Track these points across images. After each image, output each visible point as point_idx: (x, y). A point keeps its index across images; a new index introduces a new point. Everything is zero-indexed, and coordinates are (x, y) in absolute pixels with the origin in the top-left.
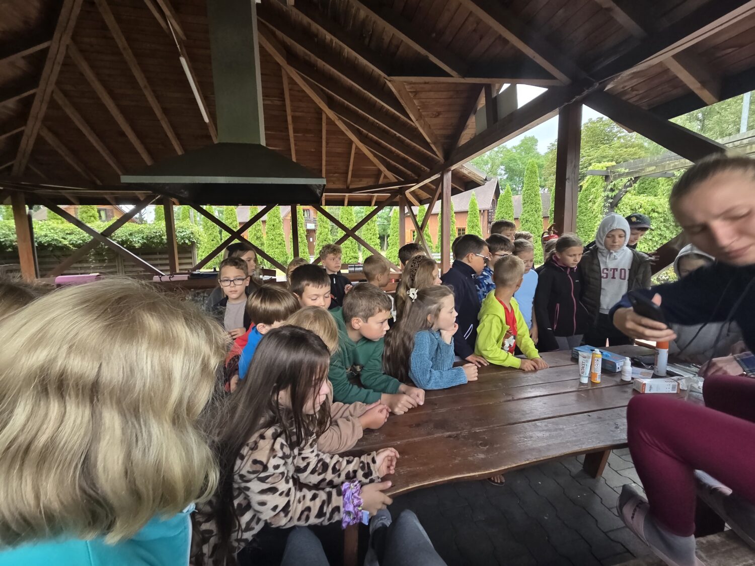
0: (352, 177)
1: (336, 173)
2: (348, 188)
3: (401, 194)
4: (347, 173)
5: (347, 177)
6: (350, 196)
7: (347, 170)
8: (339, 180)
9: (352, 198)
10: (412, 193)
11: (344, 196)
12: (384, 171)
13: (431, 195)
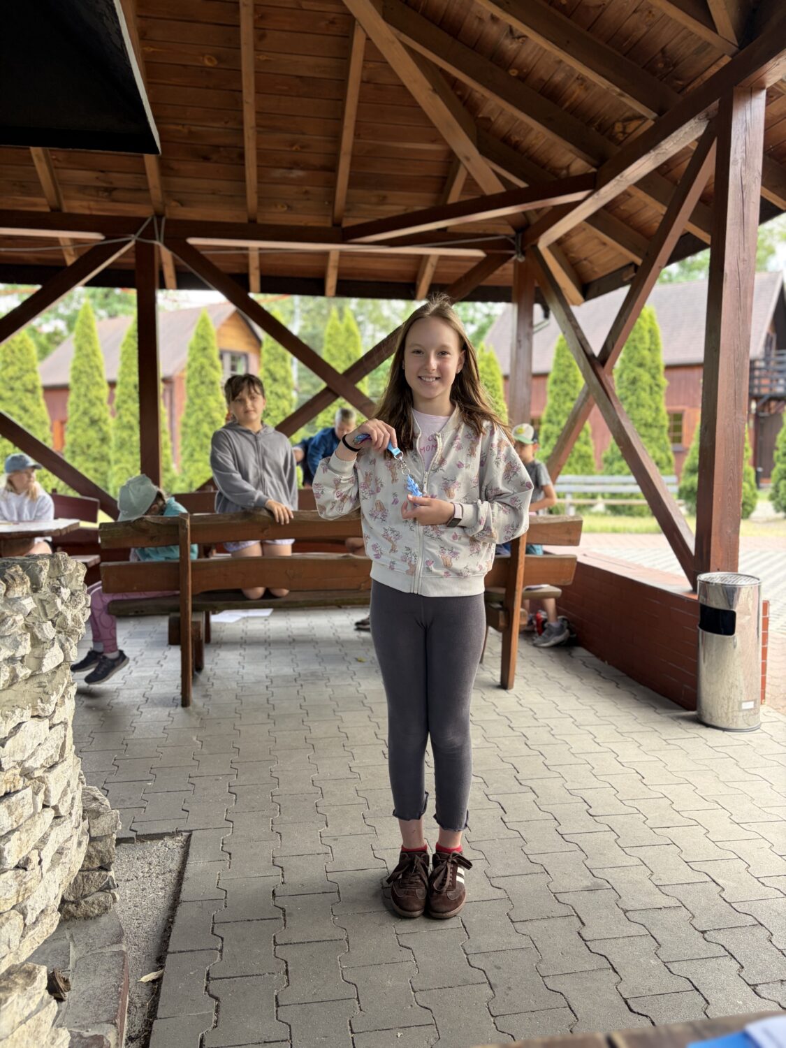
0: (353, 183)
1: (294, 165)
2: (337, 224)
3: (524, 253)
4: (333, 168)
5: (332, 185)
6: (343, 254)
7: (335, 156)
8: (306, 192)
9: (348, 264)
10: (560, 246)
11: (326, 254)
12: (468, 159)
13: (634, 249)
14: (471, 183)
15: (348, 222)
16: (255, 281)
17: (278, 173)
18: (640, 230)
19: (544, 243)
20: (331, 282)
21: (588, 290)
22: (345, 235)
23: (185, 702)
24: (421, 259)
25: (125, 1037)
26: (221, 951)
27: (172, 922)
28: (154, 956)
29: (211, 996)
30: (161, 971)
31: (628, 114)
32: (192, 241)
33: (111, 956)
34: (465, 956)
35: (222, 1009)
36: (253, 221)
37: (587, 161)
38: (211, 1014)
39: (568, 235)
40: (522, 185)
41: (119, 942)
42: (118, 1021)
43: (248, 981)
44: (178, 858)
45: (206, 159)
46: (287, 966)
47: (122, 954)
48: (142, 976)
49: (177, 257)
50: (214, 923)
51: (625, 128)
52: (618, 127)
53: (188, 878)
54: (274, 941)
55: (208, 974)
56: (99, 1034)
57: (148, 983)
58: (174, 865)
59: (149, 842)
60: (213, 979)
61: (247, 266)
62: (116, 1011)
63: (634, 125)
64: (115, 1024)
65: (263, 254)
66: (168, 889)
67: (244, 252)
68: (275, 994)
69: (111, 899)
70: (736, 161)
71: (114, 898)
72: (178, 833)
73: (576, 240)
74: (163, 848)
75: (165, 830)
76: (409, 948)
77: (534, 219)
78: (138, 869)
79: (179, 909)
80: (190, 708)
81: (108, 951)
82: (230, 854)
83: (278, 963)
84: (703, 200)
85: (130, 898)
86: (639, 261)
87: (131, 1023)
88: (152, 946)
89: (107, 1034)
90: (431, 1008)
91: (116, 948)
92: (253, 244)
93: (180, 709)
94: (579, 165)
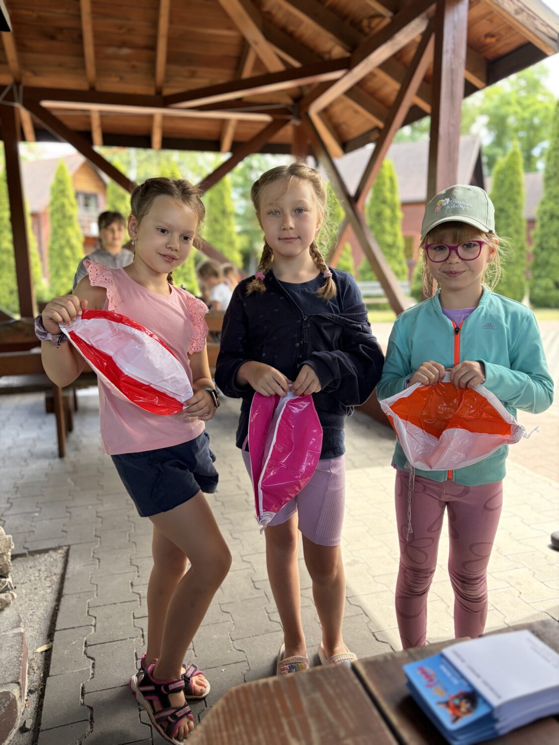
0: (171, 59)
1: (123, 44)
2: (159, 92)
3: (299, 117)
4: (153, 48)
5: (153, 61)
6: (165, 117)
7: (154, 38)
8: (133, 67)
9: (170, 124)
10: (325, 113)
11: (151, 117)
12: (256, 43)
13: (378, 115)
14: (259, 63)
15: (167, 92)
16: (97, 137)
17: (111, 51)
18: (382, 101)
19: (314, 110)
20: (157, 139)
21: (347, 146)
22: (165, 101)
23: (61, 454)
24: (224, 122)
25: (26, 691)
26: (95, 626)
27: (58, 610)
28: (46, 633)
29: (89, 657)
30: (50, 644)
31: (372, 13)
32: (46, 104)
33: (13, 637)
34: (267, 614)
35: (96, 665)
36: (92, 88)
37: (344, 47)
38: (89, 670)
39: (331, 105)
40: (296, 64)
41: (18, 626)
42: (20, 681)
43: (115, 645)
44: (60, 565)
45: (53, 38)
46: (143, 632)
47: (21, 634)
48: (37, 648)
49: (34, 116)
50: (89, 607)
51: (370, 23)
52: (365, 23)
53: (68, 578)
54: (134, 616)
55: (86, 643)
56: (6, 690)
57: (42, 652)
58: (58, 570)
59: (38, 556)
60: (89, 646)
61: (89, 124)
62: (19, 673)
63: (376, 21)
64: (18, 683)
65: (103, 115)
66: (54, 587)
67: (86, 114)
68: (135, 651)
69: (10, 597)
70: (447, 51)
71: (13, 597)
72: (60, 547)
73: (337, 109)
74: (49, 559)
75: (49, 546)
76: (228, 613)
77: (307, 92)
78: (31, 575)
79: (63, 600)
80: (66, 459)
81: (11, 633)
82: (99, 559)
83: (136, 631)
84: (426, 79)
85: (26, 595)
86: (381, 125)
87: (31, 681)
88: (44, 627)
89: (12, 690)
90: (245, 650)
91: (16, 631)
92: (95, 108)
93: (57, 460)
94: (338, 51)
